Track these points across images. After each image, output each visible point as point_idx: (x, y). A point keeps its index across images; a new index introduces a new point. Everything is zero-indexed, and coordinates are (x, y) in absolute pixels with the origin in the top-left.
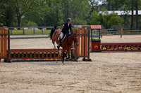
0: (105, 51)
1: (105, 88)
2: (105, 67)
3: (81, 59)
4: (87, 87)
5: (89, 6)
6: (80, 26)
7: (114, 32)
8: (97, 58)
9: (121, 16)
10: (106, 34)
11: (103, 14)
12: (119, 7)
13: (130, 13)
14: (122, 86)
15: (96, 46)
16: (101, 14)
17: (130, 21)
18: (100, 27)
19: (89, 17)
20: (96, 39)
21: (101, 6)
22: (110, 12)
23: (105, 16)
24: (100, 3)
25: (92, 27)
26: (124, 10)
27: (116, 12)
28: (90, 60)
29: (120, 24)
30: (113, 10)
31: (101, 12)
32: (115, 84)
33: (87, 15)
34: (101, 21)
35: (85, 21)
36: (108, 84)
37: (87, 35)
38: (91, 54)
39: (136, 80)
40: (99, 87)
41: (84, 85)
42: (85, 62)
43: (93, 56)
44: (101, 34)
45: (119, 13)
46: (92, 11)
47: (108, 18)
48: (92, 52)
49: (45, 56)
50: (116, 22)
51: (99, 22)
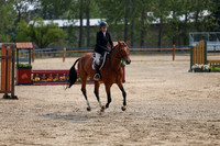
0: (38, 83)
1: (38, 141)
2: (38, 109)
3: (1, 95)
4: (10, 140)
5: (14, 12)
7: (54, 54)
8: (26, 95)
9: (64, 28)
10: (40, 57)
11: (36, 24)
12: (61, 14)
13: (78, 24)
14: (66, 137)
15: (24, 76)
16: (32, 26)
17: (77, 35)
18: (30, 45)
19: (13, 30)
20: (25, 64)
21: (32, 12)
22: (46, 22)
23: (38, 29)
24: (31, 8)
25: (19, 45)
26: (69, 19)
28: (15, 98)
29: (61, 41)
30: (50, 19)
31: (32, 22)
32: (54, 135)
33: (10, 27)
34: (32, 35)
35: (8, 36)
36: (43, 135)
38: (16, 88)
39: (86, 128)
40: (29, 140)
41: (6, 137)
42: (7, 101)
43: (20, 91)
44: (32, 56)
45: (61, 23)
46: (19, 20)
48: (18, 84)
50: (57, 37)
51: (30, 38)
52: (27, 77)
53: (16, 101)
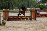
0: (41, 17)
1: (41, 29)
2: (41, 22)
3: (33, 20)
4: (35, 29)
5: (36, 2)
6: (33, 9)
8: (38, 19)
10: (41, 11)
11: (40, 4)
12: (46, 2)
15: (38, 15)
16: (40, 5)
18: (39, 9)
19: (36, 6)
20: (38, 13)
21: (40, 2)
22: (43, 4)
23: (41, 5)
24: (39, 1)
25: (37, 9)
27: (45, 4)
28: (36, 20)
29: (46, 8)
32: (44, 28)
33: (35, 5)
34: (40, 7)
35: (34, 7)
36: (42, 28)
37: (35, 11)
38: (36, 18)
40: (39, 29)
41: (34, 28)
42: (34, 21)
44: (39, 11)
46: (37, 4)
47: (42, 6)
49: (21, 19)
52: (39, 16)
53: (36, 21)
